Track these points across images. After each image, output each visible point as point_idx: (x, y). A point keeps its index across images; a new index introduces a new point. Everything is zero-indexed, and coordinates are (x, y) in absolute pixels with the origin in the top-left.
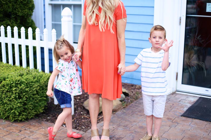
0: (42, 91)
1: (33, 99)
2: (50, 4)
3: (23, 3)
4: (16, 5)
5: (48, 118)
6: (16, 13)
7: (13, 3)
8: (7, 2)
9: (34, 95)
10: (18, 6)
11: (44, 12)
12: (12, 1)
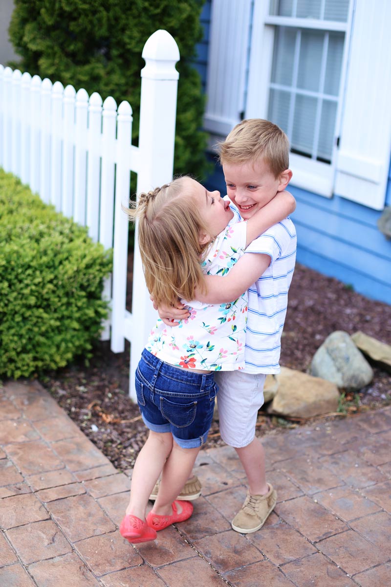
0: (65, 300)
1: (25, 319)
2: (268, 25)
3: (150, 14)
4: (127, 19)
5: (82, 389)
6: (125, 44)
7: (117, 9)
8: (96, 4)
9: (29, 307)
10: (132, 22)
11: (249, 50)
12: (115, 5)
